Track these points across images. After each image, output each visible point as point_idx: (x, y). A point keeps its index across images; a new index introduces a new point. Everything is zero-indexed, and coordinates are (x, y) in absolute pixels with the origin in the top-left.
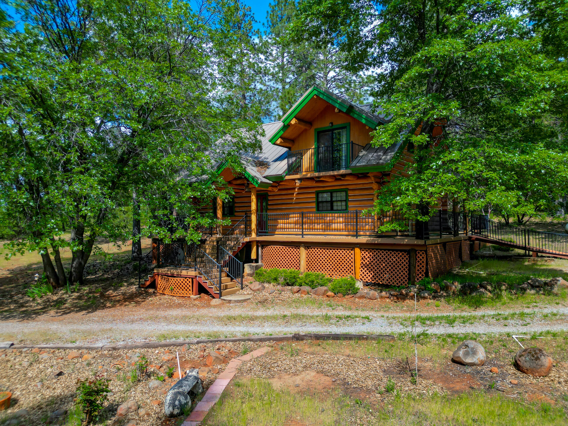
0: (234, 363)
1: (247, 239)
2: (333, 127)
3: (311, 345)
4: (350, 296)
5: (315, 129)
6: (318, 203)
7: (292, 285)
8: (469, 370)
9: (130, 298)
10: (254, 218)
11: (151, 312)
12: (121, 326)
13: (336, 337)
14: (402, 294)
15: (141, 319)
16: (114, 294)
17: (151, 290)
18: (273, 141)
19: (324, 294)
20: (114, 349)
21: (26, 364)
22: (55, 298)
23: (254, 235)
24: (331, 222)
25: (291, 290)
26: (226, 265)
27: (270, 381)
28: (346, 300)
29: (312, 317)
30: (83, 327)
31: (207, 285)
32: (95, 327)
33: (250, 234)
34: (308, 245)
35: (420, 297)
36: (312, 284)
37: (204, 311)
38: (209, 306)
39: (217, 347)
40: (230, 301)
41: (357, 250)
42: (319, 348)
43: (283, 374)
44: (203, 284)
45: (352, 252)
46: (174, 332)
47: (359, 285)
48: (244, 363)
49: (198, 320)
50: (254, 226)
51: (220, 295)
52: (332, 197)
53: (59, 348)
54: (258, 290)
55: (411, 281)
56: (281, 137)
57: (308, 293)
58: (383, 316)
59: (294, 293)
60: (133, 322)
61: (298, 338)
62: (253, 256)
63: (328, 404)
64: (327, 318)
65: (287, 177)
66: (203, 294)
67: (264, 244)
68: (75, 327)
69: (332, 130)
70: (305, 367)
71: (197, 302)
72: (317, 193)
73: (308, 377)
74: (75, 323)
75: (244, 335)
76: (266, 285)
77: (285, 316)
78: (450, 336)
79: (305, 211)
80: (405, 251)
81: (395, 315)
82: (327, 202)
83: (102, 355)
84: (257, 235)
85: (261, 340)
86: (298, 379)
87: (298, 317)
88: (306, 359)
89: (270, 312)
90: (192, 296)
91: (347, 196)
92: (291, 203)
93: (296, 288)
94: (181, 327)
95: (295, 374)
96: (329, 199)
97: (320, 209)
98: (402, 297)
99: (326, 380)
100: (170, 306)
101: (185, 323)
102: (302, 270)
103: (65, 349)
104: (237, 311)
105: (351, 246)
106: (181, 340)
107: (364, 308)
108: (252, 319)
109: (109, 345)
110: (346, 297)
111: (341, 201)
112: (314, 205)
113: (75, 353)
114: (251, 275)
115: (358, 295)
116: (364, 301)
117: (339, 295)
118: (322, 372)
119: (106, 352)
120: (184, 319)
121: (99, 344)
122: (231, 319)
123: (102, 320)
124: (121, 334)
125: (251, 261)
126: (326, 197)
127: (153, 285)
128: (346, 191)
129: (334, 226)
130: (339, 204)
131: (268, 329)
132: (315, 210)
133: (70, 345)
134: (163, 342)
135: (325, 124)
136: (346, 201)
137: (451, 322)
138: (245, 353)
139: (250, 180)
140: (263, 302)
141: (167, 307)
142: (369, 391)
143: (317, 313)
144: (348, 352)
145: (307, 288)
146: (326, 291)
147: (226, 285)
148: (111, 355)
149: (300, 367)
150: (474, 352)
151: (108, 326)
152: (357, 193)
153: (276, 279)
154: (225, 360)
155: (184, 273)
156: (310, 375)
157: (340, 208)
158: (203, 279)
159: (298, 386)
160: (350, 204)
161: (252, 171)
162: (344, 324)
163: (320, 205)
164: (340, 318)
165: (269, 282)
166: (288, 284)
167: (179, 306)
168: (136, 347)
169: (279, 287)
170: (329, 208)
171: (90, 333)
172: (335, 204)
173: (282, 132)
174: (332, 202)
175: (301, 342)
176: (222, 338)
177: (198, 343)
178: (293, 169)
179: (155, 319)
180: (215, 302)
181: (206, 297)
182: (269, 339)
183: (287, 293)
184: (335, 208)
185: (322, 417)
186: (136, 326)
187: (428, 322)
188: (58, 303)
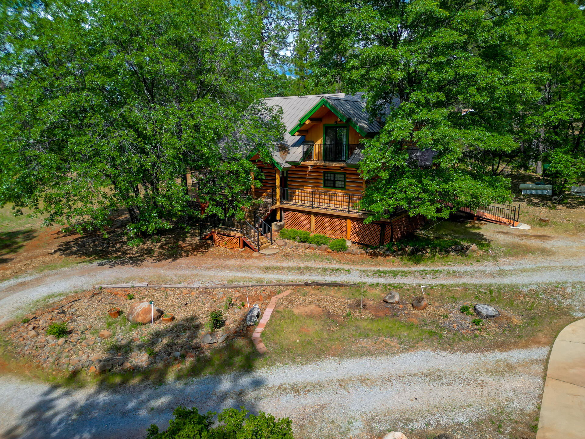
0: (274, 299)
1: (274, 207)
2: (338, 125)
3: (314, 289)
4: (341, 252)
5: (324, 124)
6: (325, 180)
7: (305, 242)
8: (389, 306)
9: (197, 248)
10: (278, 191)
11: (217, 261)
12: (202, 272)
13: (328, 285)
14: (375, 253)
15: (212, 267)
16: (184, 245)
17: (209, 242)
18: (292, 133)
19: (325, 250)
20: (206, 288)
21: (164, 297)
22: (146, 247)
23: (278, 204)
24: (334, 195)
25: (304, 246)
26: (260, 226)
27: (293, 310)
28: (339, 255)
29: (316, 269)
30: (180, 273)
31: (249, 241)
32: (188, 272)
33: (276, 203)
34: (316, 214)
35: (385, 255)
36: (318, 243)
37: (250, 262)
38: (252, 257)
39: (263, 289)
40: (265, 255)
41: (349, 221)
42: (318, 291)
43: (299, 306)
44: (247, 242)
45: (346, 221)
46: (236, 277)
47: (349, 243)
48: (279, 299)
49: (248, 269)
50: (278, 197)
51: (259, 250)
52: (334, 177)
53: (175, 288)
54: (283, 245)
55: (382, 243)
56: (298, 131)
57: (315, 249)
58: (358, 270)
59: (306, 248)
60: (208, 269)
61: (307, 284)
62: (278, 218)
63: (319, 322)
64: (325, 270)
65: (303, 163)
66: (246, 247)
67: (286, 210)
68: (175, 272)
69: (336, 127)
70: (310, 303)
71: (243, 254)
72: (325, 173)
73: (312, 308)
74: (173, 269)
75: (277, 281)
76: (287, 241)
77: (300, 268)
78: (390, 285)
79: (315, 185)
80: (379, 224)
81: (366, 269)
82: (330, 180)
83: (200, 292)
84: (281, 203)
85: (287, 285)
86: (306, 309)
87: (308, 269)
88: (310, 298)
89: (291, 264)
90: (240, 249)
91: (345, 178)
92: (305, 178)
93: (307, 245)
94: (239, 274)
95: (305, 306)
96: (332, 179)
97: (326, 185)
98: (375, 255)
99: (320, 310)
100: (228, 257)
101: (240, 271)
102: (312, 229)
103: (178, 288)
104: (271, 263)
105: (346, 218)
106: (241, 284)
107: (349, 262)
108: (281, 269)
109: (201, 286)
110: (339, 253)
111: (341, 181)
112: (322, 181)
113: (186, 291)
114: (277, 231)
115: (347, 252)
116: (350, 256)
117: (335, 251)
118: (318, 305)
119: (202, 290)
120: (239, 268)
121: (196, 285)
122: (268, 269)
123: (188, 267)
124: (205, 278)
125: (277, 221)
126: (330, 177)
127: (211, 238)
128: (345, 174)
129: (335, 198)
130: (340, 183)
131: (290, 277)
132: (322, 185)
133: (179, 286)
134: (232, 285)
135: (331, 122)
136: (344, 181)
137: (395, 274)
138: (279, 293)
139: (276, 165)
140: (286, 256)
141: (224, 257)
142: (339, 316)
143: (320, 266)
144: (333, 294)
145: (315, 246)
146: (327, 248)
147: (262, 243)
148: (205, 292)
149: (307, 302)
150: (394, 297)
151: (195, 272)
152: (352, 176)
153: (294, 238)
154: (269, 297)
155: (232, 233)
156: (312, 307)
157: (340, 186)
158: (246, 239)
159: (306, 312)
160: (347, 184)
161: (277, 157)
162: (334, 274)
163: (326, 182)
164: (332, 270)
165: (290, 239)
166: (302, 242)
167: (233, 256)
168: (218, 288)
169: (296, 243)
170: (332, 185)
171: (186, 278)
172: (337, 182)
173: (299, 128)
174: (334, 181)
175: (309, 287)
176: (265, 284)
177: (252, 286)
178: (307, 156)
179: (221, 267)
180: (255, 254)
181: (249, 250)
182: (291, 285)
183: (302, 249)
184: (337, 185)
185: (316, 327)
186: (211, 273)
187: (382, 275)
188: (150, 252)
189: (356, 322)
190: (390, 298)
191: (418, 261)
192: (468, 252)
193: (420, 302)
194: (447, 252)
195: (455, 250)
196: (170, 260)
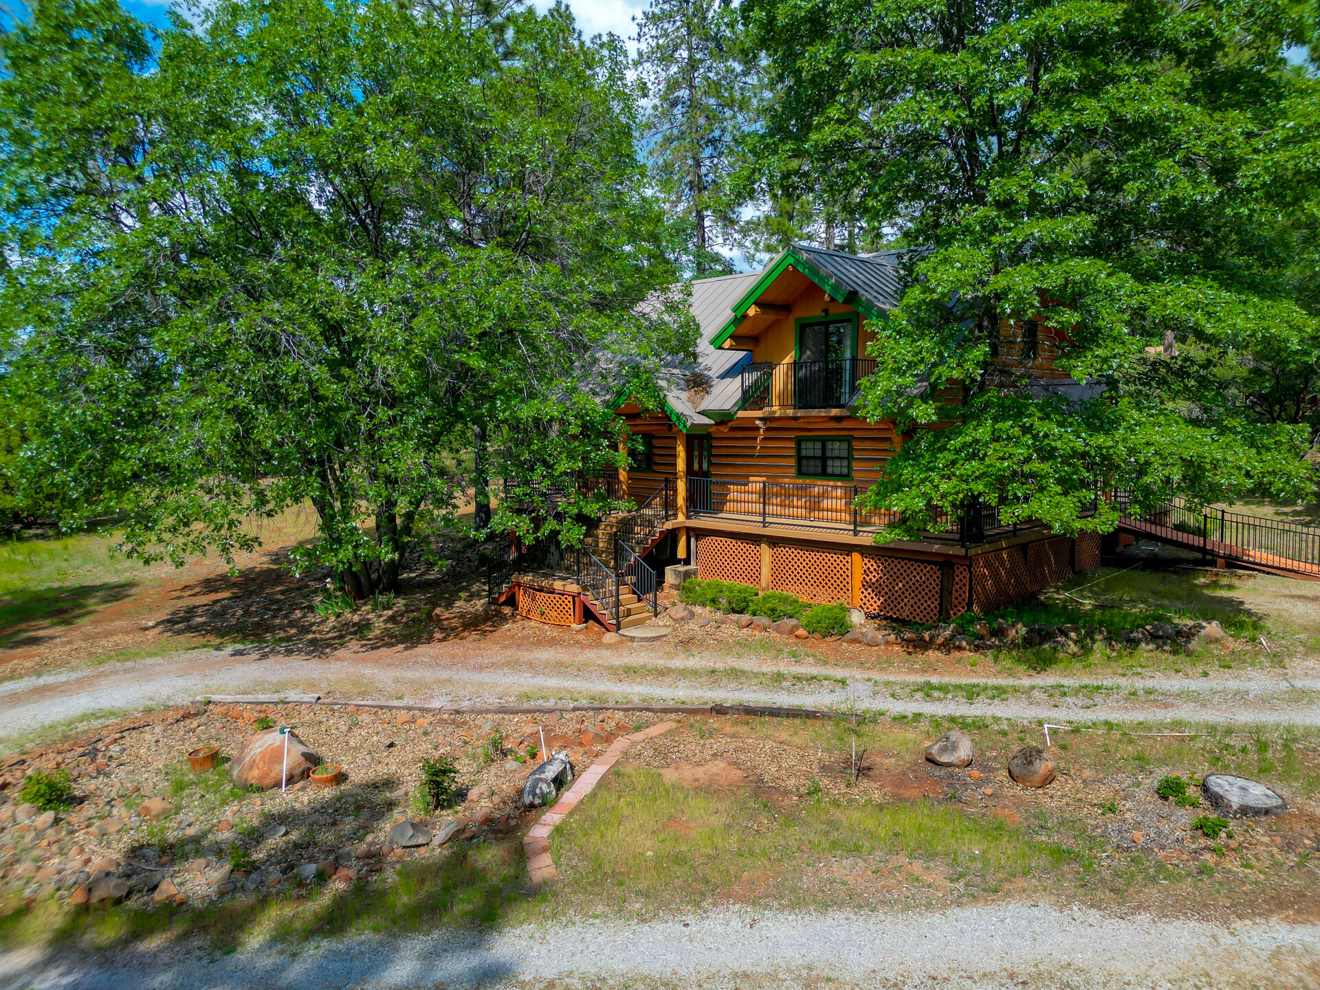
0: (620, 744)
1: (669, 525)
2: (829, 318)
3: (736, 723)
4: (834, 638)
5: (797, 320)
6: (800, 459)
7: (741, 612)
8: (943, 772)
9: (473, 623)
10: (681, 486)
11: (509, 652)
12: (465, 675)
13: (775, 712)
14: (922, 639)
15: (493, 664)
16: (447, 616)
17: (507, 610)
18: (717, 343)
19: (791, 632)
20: (457, 712)
21: (344, 728)
22: (356, 618)
23: (681, 517)
24: (822, 496)
25: (737, 622)
26: (631, 571)
27: (663, 771)
28: (824, 646)
29: (756, 675)
30: (410, 674)
31: (598, 608)
32: (428, 674)
33: (675, 516)
34: (774, 542)
35: (948, 646)
36: (774, 614)
37: (590, 655)
38: (599, 644)
39: (600, 718)
40: (632, 639)
41: (856, 556)
42: (746, 728)
43: (683, 763)
44: (591, 608)
45: (848, 559)
46: (542, 689)
47: (857, 618)
48: (634, 744)
49: (580, 670)
50: (681, 501)
51: (618, 627)
52: (824, 449)
53: (382, 708)
54: (683, 619)
55: (944, 616)
56: (731, 337)
57: (765, 629)
58: (869, 680)
59: (741, 627)
60: (481, 668)
61: (719, 710)
62: (681, 554)
63: (722, 806)
64: (779, 677)
65: (741, 414)
66: (591, 622)
67: (701, 533)
68: (399, 673)
69: (827, 324)
70: (714, 755)
71: (581, 637)
72: (799, 441)
73: (715, 770)
74: (397, 666)
75: (644, 700)
76: (698, 609)
77: (713, 671)
78: (952, 720)
79: (777, 471)
80: (936, 564)
81: (892, 678)
82: (814, 458)
83: (442, 721)
84: (688, 517)
85: (665, 711)
86: (700, 772)
87: (735, 674)
88: (717, 744)
89: (692, 663)
90: (574, 626)
91: (850, 449)
92: (752, 456)
93: (745, 618)
94: (553, 682)
95: (698, 764)
96: (819, 453)
97: (804, 470)
98: (922, 645)
99: (736, 774)
100: (540, 642)
101: (559, 674)
102: (764, 583)
103: (390, 708)
104: (641, 658)
105: (847, 549)
106: (550, 704)
107: (851, 660)
108: (662, 673)
109: (449, 706)
110: (828, 639)
111: (841, 458)
112: (793, 462)
113: (403, 716)
114: (677, 587)
115: (848, 636)
116: (856, 648)
117: (816, 635)
118: (735, 763)
119: (446, 716)
120: (559, 668)
121: (436, 704)
122: (630, 672)
123: (435, 663)
124: (465, 688)
125: (678, 562)
126: (811, 449)
127: (512, 601)
128: (849, 440)
129: (826, 503)
130: (837, 463)
131: (685, 693)
132: (794, 470)
133: (395, 703)
134: (526, 706)
135: (813, 312)
136: (848, 458)
137: (971, 693)
138: (638, 729)
139: (674, 419)
140: (687, 644)
141: (532, 643)
142: (787, 792)
143: (768, 668)
144: (784, 736)
145: (765, 621)
146: (796, 627)
147: (629, 610)
148: (454, 720)
149: (708, 754)
150: (954, 748)
151: (445, 675)
152: (868, 445)
153: (713, 601)
154: (609, 738)
155: (558, 585)
156: (718, 766)
157: (837, 471)
158: (590, 598)
159: (697, 780)
160: (856, 466)
161: (680, 402)
162: (802, 689)
163: (804, 462)
164: (798, 678)
165: (704, 605)
166: (734, 611)
167: (553, 642)
168: (488, 711)
169: (719, 615)
170: (819, 470)
171: (418, 686)
172: (829, 463)
173: (732, 329)
174: (824, 459)
175: (723, 718)
176: (610, 705)
177: (575, 709)
178: (755, 396)
179: (514, 665)
180: (610, 637)
181: (596, 627)
182: (677, 710)
183: (731, 628)
184: (829, 470)
185: (713, 819)
186: (486, 677)
187: (936, 694)
188: (362, 628)
189: (832, 810)
190: (944, 750)
191: (1043, 663)
192: (1194, 645)
193: (1031, 763)
194: (1134, 643)
195: (1153, 637)
196: (401, 647)
